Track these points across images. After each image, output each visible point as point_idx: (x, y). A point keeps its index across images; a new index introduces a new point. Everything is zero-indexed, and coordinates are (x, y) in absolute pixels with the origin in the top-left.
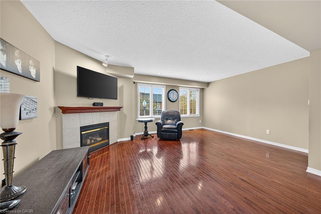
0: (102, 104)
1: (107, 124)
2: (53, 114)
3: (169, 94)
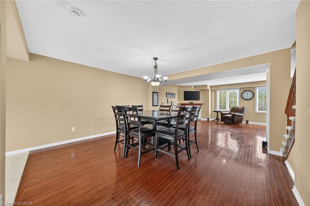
3: (243, 94)
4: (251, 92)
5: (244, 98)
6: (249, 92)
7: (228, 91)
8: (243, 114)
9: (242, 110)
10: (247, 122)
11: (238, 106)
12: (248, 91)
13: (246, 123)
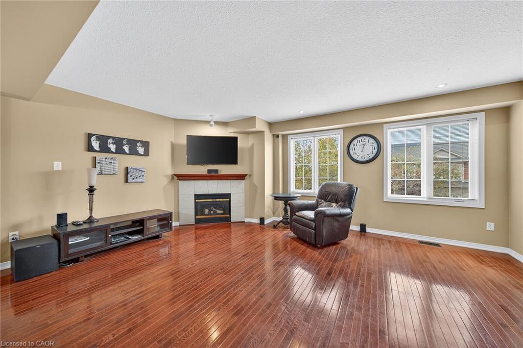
0: (216, 171)
1: (228, 196)
2: (170, 181)
3: (352, 146)
4: (371, 140)
5: (355, 157)
6: (367, 138)
7: (316, 139)
8: (348, 210)
9: (348, 197)
10: (363, 227)
11: (339, 181)
12: (365, 137)
13: (361, 231)
